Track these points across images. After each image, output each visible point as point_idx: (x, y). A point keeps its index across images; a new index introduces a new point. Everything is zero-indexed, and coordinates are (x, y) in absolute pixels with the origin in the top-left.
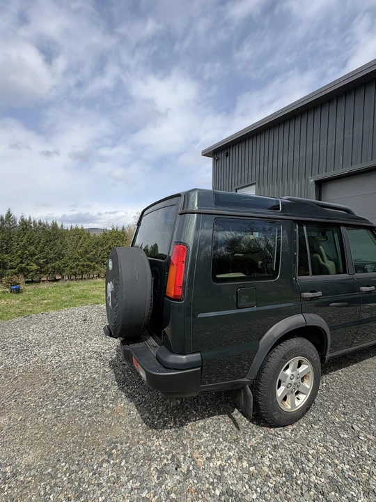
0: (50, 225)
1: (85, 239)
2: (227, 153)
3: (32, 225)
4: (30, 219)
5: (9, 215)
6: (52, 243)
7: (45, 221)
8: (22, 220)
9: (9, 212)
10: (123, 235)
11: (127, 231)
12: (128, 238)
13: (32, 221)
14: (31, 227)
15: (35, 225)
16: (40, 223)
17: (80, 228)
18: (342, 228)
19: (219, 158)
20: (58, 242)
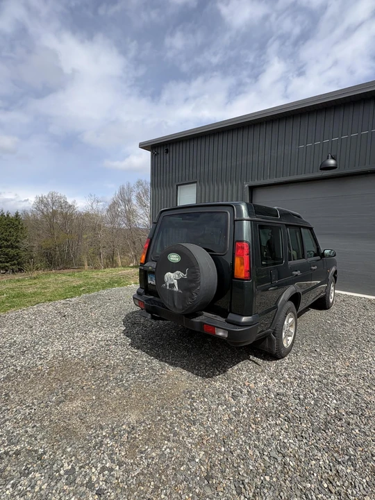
2: (167, 150)
10: (17, 223)
11: (22, 217)
12: (24, 226)
18: (302, 229)
19: (158, 153)
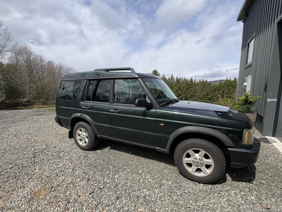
0: (189, 80)
1: (207, 87)
3: (181, 81)
4: (180, 78)
5: (172, 77)
6: (189, 89)
7: (187, 78)
8: (177, 78)
9: (172, 76)
13: (181, 78)
14: (180, 82)
15: (182, 81)
16: (185, 80)
17: (205, 81)
20: (192, 89)
